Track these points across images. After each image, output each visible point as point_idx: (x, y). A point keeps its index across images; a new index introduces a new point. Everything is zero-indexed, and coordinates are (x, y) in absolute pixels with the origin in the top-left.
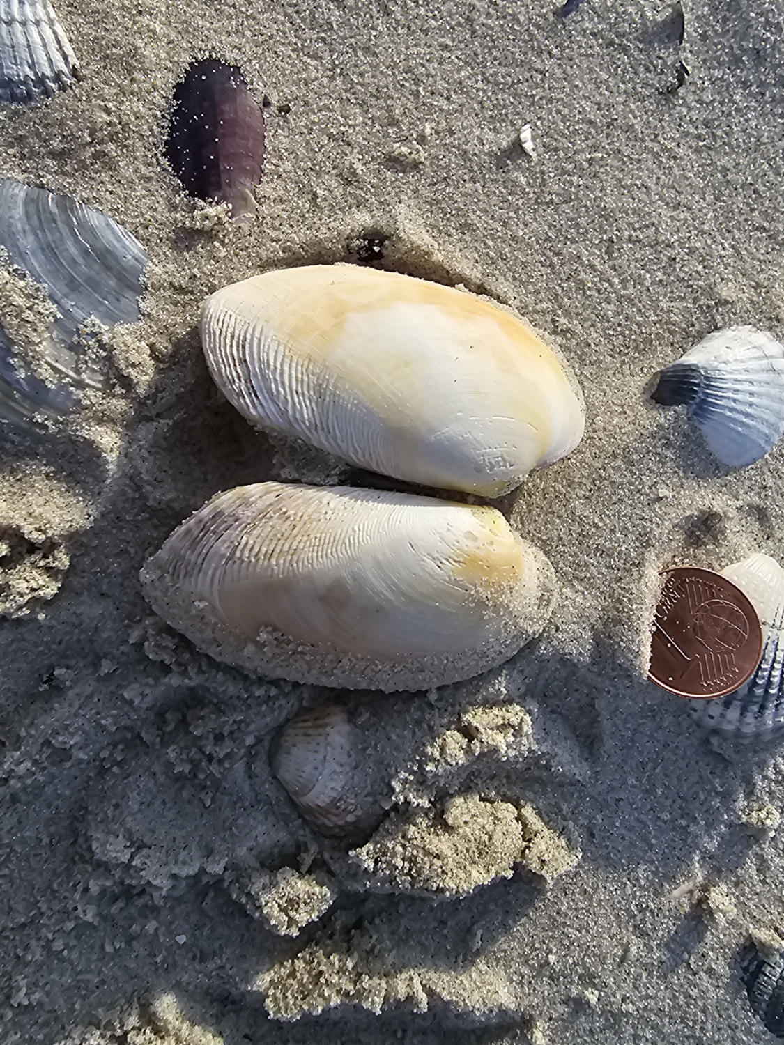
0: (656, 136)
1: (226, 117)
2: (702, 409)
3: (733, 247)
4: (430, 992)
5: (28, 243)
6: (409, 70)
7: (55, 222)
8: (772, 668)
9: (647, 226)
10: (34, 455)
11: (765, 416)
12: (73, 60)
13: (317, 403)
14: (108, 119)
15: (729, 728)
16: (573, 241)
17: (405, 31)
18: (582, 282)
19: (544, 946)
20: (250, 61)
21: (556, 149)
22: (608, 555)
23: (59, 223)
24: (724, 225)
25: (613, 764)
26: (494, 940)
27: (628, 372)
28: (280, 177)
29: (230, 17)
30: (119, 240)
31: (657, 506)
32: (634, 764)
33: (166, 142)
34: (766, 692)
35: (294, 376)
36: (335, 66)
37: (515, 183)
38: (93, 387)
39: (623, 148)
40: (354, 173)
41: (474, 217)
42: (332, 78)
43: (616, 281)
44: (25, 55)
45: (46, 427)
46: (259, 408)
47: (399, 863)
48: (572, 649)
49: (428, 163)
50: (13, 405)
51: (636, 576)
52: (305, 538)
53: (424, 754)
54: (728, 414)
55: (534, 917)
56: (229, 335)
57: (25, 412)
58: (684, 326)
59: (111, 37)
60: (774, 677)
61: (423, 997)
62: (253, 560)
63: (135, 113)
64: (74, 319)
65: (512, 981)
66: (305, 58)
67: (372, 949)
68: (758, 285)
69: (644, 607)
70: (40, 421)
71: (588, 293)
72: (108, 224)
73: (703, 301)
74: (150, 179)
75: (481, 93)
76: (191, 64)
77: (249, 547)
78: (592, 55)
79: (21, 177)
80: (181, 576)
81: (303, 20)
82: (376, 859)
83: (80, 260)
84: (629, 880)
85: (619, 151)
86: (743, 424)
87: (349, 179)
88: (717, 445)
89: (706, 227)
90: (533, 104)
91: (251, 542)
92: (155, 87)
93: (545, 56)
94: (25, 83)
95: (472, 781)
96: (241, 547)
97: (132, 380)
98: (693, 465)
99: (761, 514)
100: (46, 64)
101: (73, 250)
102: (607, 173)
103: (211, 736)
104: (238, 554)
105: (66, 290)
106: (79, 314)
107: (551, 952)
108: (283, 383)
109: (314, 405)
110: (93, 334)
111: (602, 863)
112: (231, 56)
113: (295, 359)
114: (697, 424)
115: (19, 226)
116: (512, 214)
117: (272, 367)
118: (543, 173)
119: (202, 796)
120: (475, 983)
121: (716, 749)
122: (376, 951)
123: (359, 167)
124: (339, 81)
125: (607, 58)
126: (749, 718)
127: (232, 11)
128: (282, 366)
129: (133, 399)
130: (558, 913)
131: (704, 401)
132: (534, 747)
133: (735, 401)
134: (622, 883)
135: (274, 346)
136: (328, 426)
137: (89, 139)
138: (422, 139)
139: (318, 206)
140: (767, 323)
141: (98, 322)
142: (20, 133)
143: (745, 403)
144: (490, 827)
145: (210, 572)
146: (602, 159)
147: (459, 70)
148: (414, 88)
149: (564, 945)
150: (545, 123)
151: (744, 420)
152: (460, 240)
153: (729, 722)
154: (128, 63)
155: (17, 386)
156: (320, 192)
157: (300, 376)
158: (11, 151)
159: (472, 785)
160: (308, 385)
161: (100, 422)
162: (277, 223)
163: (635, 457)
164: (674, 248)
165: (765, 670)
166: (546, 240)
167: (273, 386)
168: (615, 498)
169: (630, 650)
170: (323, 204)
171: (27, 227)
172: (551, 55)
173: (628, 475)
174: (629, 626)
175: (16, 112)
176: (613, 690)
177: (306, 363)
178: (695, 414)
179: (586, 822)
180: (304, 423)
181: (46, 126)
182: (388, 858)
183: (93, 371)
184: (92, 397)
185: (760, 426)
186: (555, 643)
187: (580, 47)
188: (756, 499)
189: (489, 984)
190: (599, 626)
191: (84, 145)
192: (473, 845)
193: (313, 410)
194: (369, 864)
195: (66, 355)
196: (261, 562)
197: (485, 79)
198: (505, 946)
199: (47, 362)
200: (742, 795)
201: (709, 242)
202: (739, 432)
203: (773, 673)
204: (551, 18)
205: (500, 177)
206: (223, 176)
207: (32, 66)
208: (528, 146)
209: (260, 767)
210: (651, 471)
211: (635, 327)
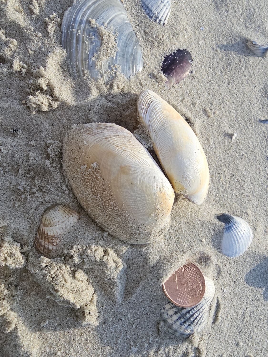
0: (259, 164)
1: (183, 65)
2: (229, 229)
3: (257, 205)
4: (16, 328)
5: (123, 38)
6: (223, 98)
7: (132, 42)
8: (197, 312)
9: (243, 181)
10: (74, 79)
11: (241, 245)
12: (166, 22)
13: (160, 126)
14: (162, 38)
15: (170, 321)
16: (226, 167)
17: (229, 91)
18: (220, 177)
19: (60, 347)
20: (196, 62)
21: (238, 145)
22: (179, 242)
23: (133, 43)
24: (258, 198)
25: (129, 306)
26: (48, 330)
27: (214, 207)
28: (181, 87)
29: (199, 51)
30: (140, 60)
31: (200, 242)
32: (134, 311)
33: (167, 56)
34: (190, 318)
35: (160, 116)
36: (210, 81)
37: (225, 142)
38: (104, 79)
39: (251, 160)
40: (195, 104)
41: (211, 139)
42: (208, 83)
43: (228, 185)
44: (159, 10)
45: (84, 76)
46: (145, 115)
47: (52, 273)
48: (151, 257)
49: (211, 119)
50: (84, 63)
51: (182, 254)
52: (131, 150)
53: (90, 246)
54: (234, 236)
55: (66, 334)
56: (150, 97)
57: (84, 67)
58: (234, 210)
59: (177, 27)
60: (195, 315)
61: (13, 326)
62: (112, 143)
63: (167, 44)
64: (116, 62)
65: (40, 349)
66: (206, 74)
67: (14, 296)
68: (256, 218)
69: (178, 264)
70: (85, 73)
71: (220, 181)
72: (141, 55)
73: (242, 209)
74: (157, 58)
75: (233, 118)
76: (185, 49)
77: (114, 140)
78: (260, 135)
79: (134, 28)
80: (87, 133)
81: (212, 67)
82: (47, 265)
83: (130, 53)
84: (102, 349)
85: (250, 159)
86: (235, 242)
87: (193, 104)
88: (224, 241)
89: (255, 194)
90: (241, 131)
91: (116, 139)
92: (175, 44)
93: (251, 125)
94: (154, 14)
95: (90, 272)
96: (112, 138)
97: (113, 87)
98: (215, 241)
99: (219, 272)
100: (161, 16)
101: (130, 50)
102: (244, 160)
103: (38, 188)
104: (109, 139)
105: (121, 55)
106: (118, 62)
107: (60, 351)
108: (156, 116)
109: (159, 126)
110: (116, 69)
111: (99, 336)
112: (193, 57)
113: (163, 114)
114: (224, 231)
115: (125, 34)
116: (219, 147)
117: (156, 110)
118: (232, 147)
119: (16, 202)
120: (31, 338)
121: (160, 326)
122: (15, 297)
123: (197, 104)
124: (208, 85)
125: (262, 139)
126: (178, 323)
127: (201, 50)
128: (159, 112)
129: (109, 92)
130: (74, 339)
131: (230, 227)
132: (115, 277)
133: (238, 234)
134: (99, 347)
135: (160, 107)
136: (158, 133)
137: (154, 37)
138: (214, 113)
139: (183, 102)
140: (253, 228)
141: (120, 68)
142: (143, 21)
143: (239, 237)
144: (84, 289)
145: (97, 137)
146: (246, 157)
147: (233, 109)
148: (221, 102)
149: (66, 352)
150: (240, 137)
151: (236, 241)
152: (204, 141)
153: (171, 320)
154: (175, 35)
155: (89, 60)
156: (186, 99)
157: (161, 118)
158: (137, 21)
159: (89, 273)
160: (162, 121)
161: (97, 88)
162: (172, 95)
163: (204, 225)
164: (245, 191)
165: (195, 310)
166: (221, 160)
167: (153, 114)
168: (192, 230)
169: (165, 271)
170: (184, 102)
171: (126, 36)
172: (252, 126)
173: (199, 227)
174: (170, 265)
175: (146, 17)
176: (150, 281)
177: (165, 117)
178: (226, 229)
179: (106, 317)
180: (153, 128)
181: (149, 25)
182: (50, 269)
183: (108, 77)
184: (101, 81)
185: (238, 247)
186: (149, 251)
187: (259, 131)
188: (222, 266)
189: (34, 343)
190: (162, 258)
191: (152, 37)
192: (76, 289)
193: (158, 127)
194: (44, 265)
195: (107, 67)
196: (114, 145)
197: (236, 117)
198: (49, 335)
199: (101, 63)
200: (154, 350)
201: (253, 198)
202: (232, 243)
203: (196, 314)
204: (258, 120)
205: (223, 137)
206: (172, 73)
207: (158, 13)
208: (234, 138)
209: (41, 209)
210: (205, 232)
211: (223, 199)
